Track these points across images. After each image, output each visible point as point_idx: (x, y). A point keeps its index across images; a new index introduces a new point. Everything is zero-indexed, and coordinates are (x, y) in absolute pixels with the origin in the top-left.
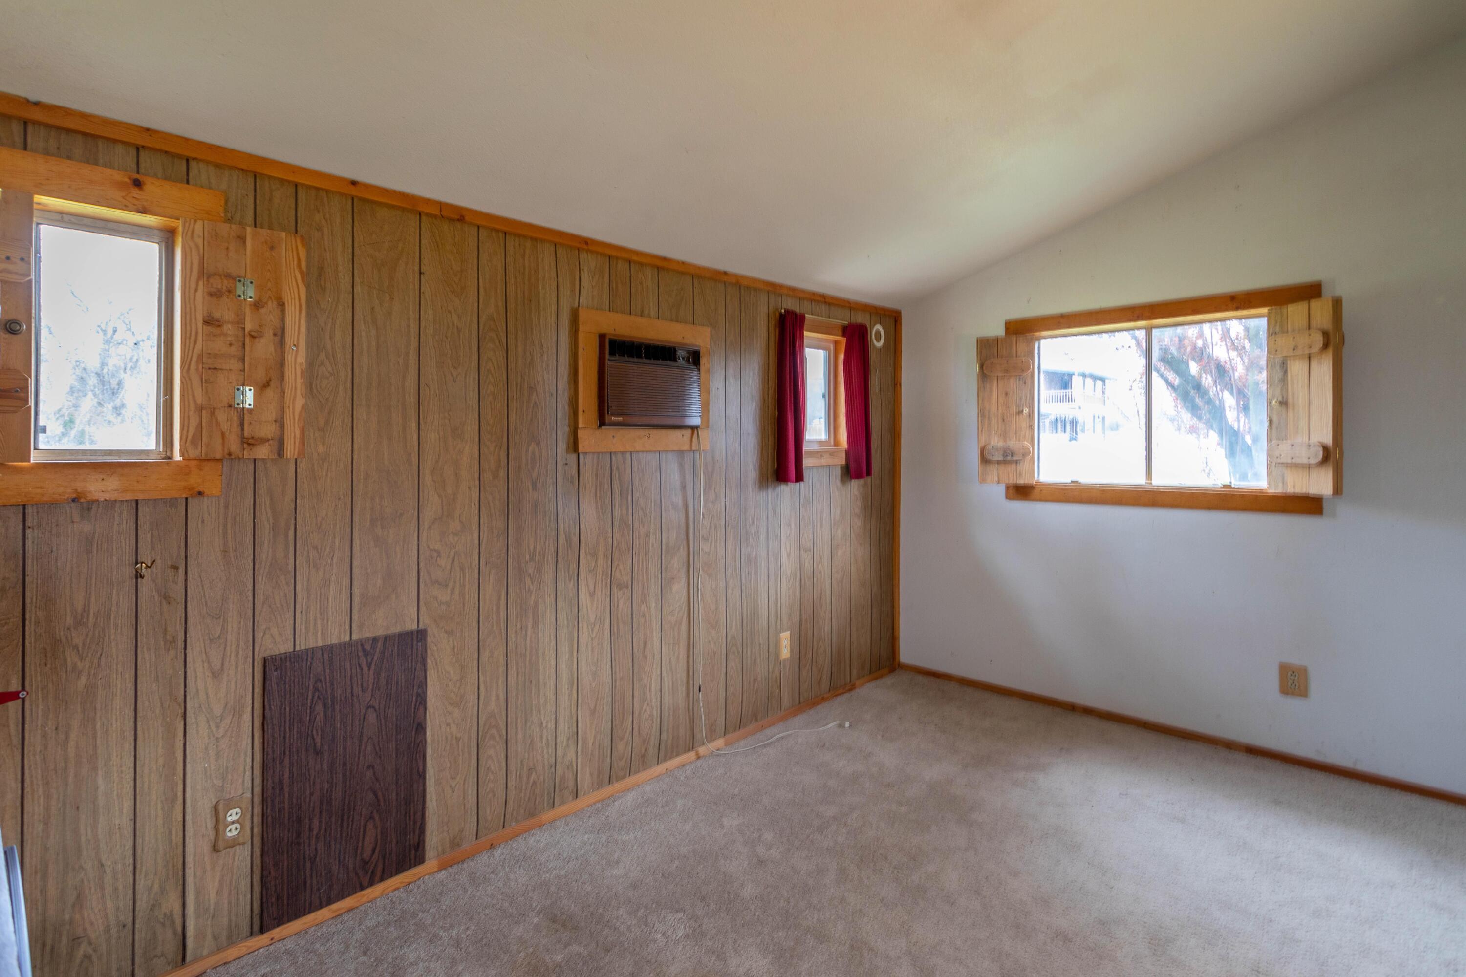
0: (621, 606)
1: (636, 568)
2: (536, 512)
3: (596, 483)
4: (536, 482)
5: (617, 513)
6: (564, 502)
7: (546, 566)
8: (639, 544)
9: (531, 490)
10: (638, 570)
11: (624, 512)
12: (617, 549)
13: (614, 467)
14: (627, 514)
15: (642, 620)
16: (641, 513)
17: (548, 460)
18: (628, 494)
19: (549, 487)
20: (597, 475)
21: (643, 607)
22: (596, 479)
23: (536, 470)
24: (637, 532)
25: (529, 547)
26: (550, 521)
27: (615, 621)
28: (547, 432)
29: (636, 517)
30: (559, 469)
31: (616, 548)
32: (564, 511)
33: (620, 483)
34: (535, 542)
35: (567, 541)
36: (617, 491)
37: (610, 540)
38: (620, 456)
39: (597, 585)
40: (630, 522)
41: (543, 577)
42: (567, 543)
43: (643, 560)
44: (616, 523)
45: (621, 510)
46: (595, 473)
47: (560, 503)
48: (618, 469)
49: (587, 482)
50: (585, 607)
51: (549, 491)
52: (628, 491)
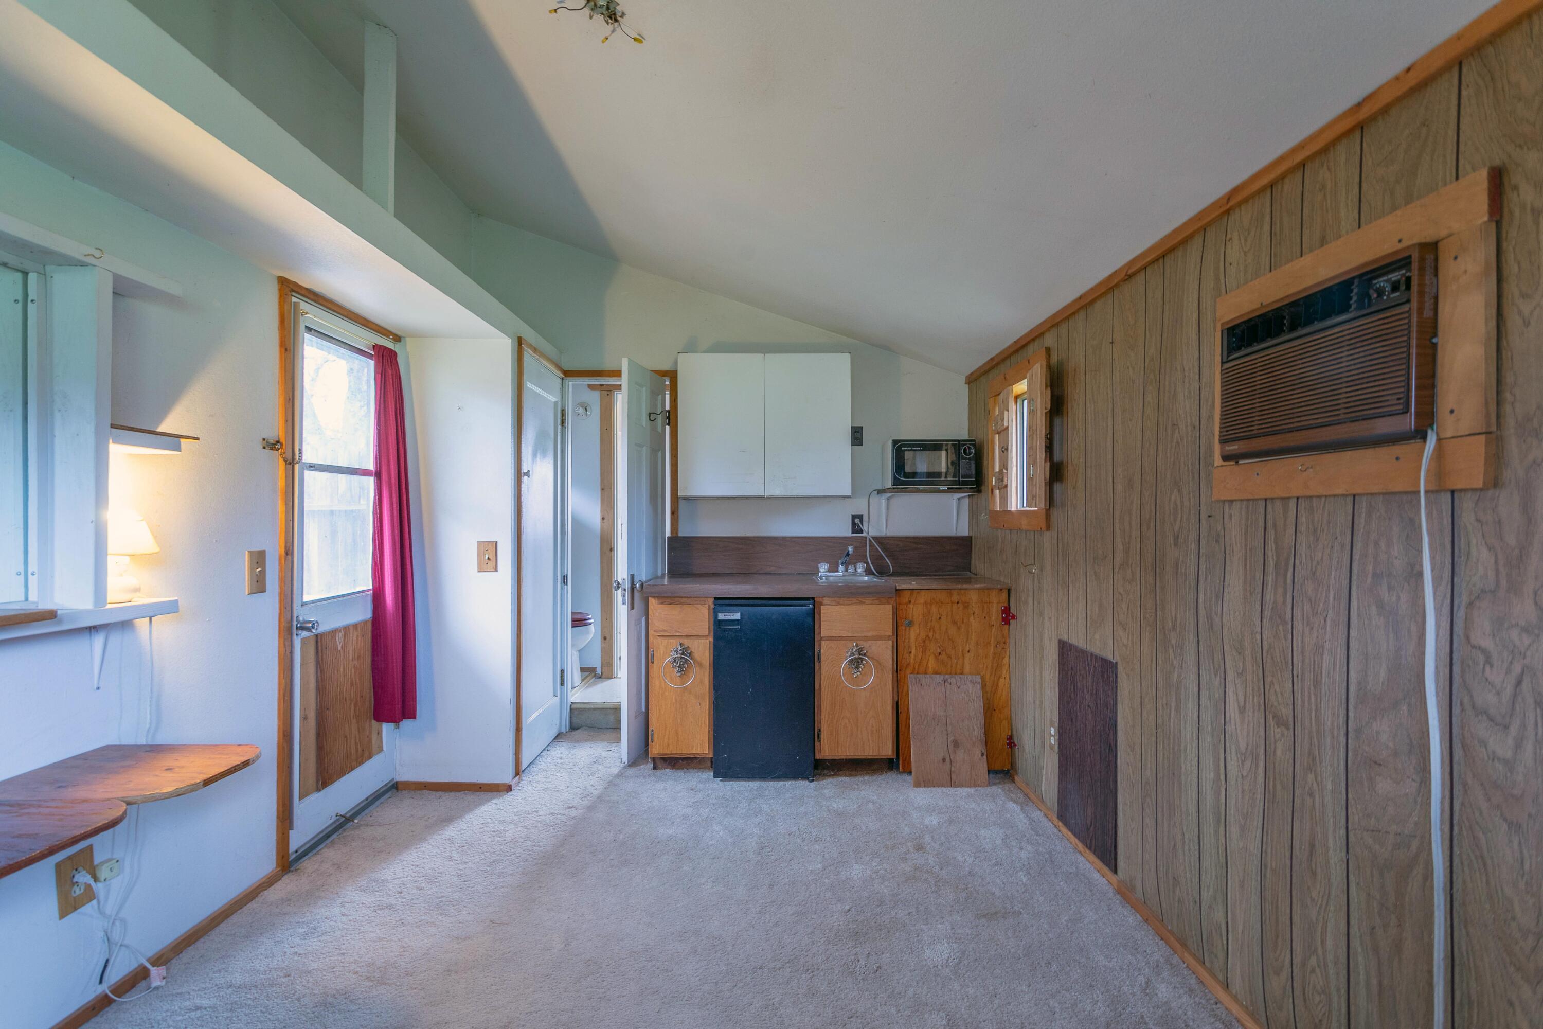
0: (1279, 753)
1: (1300, 701)
2: (1177, 574)
3: (1246, 546)
4: (1178, 537)
5: (1269, 597)
6: (1208, 566)
7: (1187, 643)
8: (1303, 661)
9: (1173, 546)
10: (1303, 706)
11: (1280, 600)
12: (1269, 657)
13: (1270, 524)
14: (1284, 603)
15: (1309, 801)
16: (1307, 607)
17: (1190, 510)
18: (1286, 570)
19: (1191, 544)
20: (1246, 533)
21: (1311, 777)
22: (1246, 540)
23: (1178, 523)
24: (1300, 638)
25: (1171, 613)
26: (1189, 588)
27: (1272, 772)
28: (1188, 476)
29: (1297, 612)
30: (1203, 522)
31: (1268, 652)
32: (1206, 579)
33: (1276, 548)
34: (1176, 609)
35: (1207, 618)
36: (1271, 563)
37: (1258, 637)
38: (1278, 504)
39: (1248, 700)
40: (1288, 617)
41: (1185, 656)
42: (1208, 621)
43: (1309, 693)
44: (1267, 613)
45: (1275, 593)
46: (1243, 531)
47: (1203, 567)
48: (1275, 525)
49: (1234, 543)
50: (1233, 722)
51: (1191, 550)
52: (1287, 565)
